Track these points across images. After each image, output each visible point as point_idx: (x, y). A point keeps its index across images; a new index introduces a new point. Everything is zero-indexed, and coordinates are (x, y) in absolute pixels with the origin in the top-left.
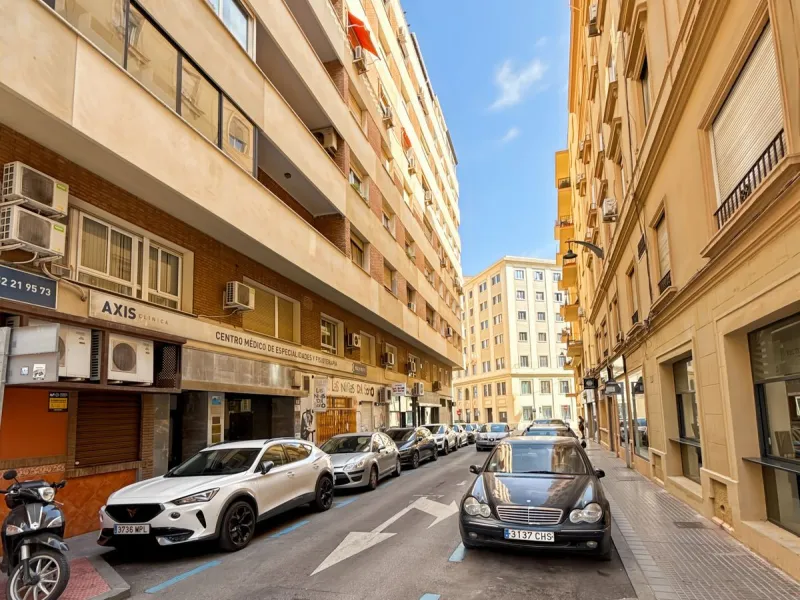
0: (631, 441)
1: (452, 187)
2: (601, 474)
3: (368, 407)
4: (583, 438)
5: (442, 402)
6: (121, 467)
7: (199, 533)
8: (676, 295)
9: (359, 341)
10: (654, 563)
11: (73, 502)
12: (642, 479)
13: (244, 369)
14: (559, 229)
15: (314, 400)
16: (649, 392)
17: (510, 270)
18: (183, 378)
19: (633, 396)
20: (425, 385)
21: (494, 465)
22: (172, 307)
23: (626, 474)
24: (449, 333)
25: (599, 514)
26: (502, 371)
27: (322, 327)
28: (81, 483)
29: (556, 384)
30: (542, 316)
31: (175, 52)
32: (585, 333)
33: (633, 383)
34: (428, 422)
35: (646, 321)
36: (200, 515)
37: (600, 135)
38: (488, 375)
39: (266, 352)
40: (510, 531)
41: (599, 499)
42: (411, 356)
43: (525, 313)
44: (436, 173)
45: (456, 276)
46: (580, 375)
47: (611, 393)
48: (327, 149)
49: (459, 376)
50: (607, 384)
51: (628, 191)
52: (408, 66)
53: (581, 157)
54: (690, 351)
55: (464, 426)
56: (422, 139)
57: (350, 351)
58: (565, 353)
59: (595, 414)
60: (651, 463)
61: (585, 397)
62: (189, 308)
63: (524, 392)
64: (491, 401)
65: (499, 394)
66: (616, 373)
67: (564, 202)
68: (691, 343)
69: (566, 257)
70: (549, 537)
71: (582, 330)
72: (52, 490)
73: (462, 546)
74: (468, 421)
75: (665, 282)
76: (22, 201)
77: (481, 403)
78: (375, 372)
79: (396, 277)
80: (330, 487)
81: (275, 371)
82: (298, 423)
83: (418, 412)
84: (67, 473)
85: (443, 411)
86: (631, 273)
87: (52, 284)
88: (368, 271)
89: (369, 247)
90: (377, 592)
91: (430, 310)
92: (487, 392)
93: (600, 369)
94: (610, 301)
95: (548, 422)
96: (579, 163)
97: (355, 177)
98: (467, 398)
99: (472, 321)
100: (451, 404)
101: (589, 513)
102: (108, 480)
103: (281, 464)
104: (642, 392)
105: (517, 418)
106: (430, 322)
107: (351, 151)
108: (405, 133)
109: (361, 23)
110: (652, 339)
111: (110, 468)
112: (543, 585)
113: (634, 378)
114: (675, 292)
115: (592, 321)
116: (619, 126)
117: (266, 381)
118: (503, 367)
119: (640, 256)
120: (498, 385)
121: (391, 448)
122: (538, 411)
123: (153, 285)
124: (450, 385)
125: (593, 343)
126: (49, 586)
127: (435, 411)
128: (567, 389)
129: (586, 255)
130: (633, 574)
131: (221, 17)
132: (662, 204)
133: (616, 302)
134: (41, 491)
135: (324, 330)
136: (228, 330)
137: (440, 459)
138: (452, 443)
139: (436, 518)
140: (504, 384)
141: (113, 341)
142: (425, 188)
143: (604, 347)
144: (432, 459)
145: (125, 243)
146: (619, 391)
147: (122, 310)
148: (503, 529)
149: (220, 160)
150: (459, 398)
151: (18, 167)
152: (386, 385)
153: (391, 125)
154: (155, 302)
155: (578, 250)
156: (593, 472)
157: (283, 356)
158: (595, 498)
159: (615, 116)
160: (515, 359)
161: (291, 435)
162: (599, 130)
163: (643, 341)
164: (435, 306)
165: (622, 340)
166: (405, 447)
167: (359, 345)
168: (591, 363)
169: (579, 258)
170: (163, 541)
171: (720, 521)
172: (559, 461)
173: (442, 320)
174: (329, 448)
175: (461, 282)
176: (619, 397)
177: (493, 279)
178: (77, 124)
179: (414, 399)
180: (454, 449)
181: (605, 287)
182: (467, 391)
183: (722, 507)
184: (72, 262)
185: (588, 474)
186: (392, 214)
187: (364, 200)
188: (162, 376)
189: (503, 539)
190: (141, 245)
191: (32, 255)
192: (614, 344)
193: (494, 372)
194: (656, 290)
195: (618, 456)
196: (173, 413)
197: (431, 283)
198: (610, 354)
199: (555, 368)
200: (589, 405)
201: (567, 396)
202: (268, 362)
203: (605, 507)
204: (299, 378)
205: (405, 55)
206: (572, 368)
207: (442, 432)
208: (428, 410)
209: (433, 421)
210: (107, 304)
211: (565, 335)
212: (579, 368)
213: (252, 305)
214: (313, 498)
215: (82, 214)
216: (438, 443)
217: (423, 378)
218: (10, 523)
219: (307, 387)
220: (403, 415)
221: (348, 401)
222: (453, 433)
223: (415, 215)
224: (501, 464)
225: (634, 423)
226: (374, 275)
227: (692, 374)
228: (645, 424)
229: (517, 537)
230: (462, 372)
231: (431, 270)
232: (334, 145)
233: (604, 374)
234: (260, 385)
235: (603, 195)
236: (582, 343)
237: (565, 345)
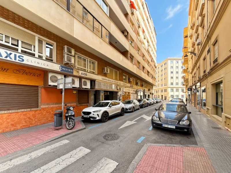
0: (201, 105)
1: (155, 41)
2: (190, 113)
3: (133, 94)
4: (187, 103)
5: (151, 93)
6: (85, 104)
7: (98, 118)
8: (219, 64)
9: (131, 79)
10: (204, 137)
11: (78, 110)
12: (203, 115)
13: (107, 86)
14: (183, 49)
15: (122, 92)
16: (207, 92)
17: (169, 61)
18: (96, 87)
19: (202, 93)
20: (146, 90)
21: (161, 109)
22: (93, 73)
23: (198, 113)
24: (153, 77)
25: (188, 123)
26: (166, 86)
27: (123, 77)
28: (79, 107)
29: (180, 90)
30: (177, 72)
31: (92, 17)
32: (189, 77)
33: (202, 90)
34: (147, 98)
35: (208, 72)
36: (98, 115)
37: (198, 20)
38: (162, 87)
39: (112, 82)
40: (164, 125)
41: (189, 119)
42: (143, 83)
43: (172, 72)
44: (151, 38)
45: (155, 63)
46: (187, 87)
47: (195, 92)
48: (125, 35)
49: (155, 87)
50: (194, 90)
51: (206, 36)
52: (145, 12)
53: (191, 28)
54: (222, 81)
55: (155, 99)
56: (148, 30)
57: (129, 82)
58: (183, 82)
59: (190, 97)
60: (206, 111)
61: (188, 93)
62: (97, 73)
63: (171, 91)
64: (163, 94)
65: (165, 92)
66: (197, 87)
67: (185, 42)
68: (223, 78)
69: (185, 57)
70: (174, 127)
71: (188, 76)
72: (72, 108)
73: (152, 127)
74: (157, 98)
75: (216, 61)
76: (67, 53)
77: (160, 94)
78: (135, 86)
79: (140, 64)
80: (124, 111)
81: (113, 86)
82: (118, 97)
83: (145, 96)
84: (76, 105)
85: (151, 95)
86: (204, 59)
87: (73, 69)
88: (134, 63)
89: (134, 58)
90: (131, 135)
91: (148, 72)
92: (162, 91)
93: (193, 86)
94: (197, 67)
95: (177, 99)
96: (191, 30)
97: (131, 41)
98: (157, 92)
99: (159, 74)
100: (153, 94)
101: (185, 123)
102: (83, 107)
103: (114, 106)
104: (205, 92)
105: (169, 98)
106: (148, 75)
107: (130, 35)
108: (143, 29)
109: (133, 2)
110: (209, 77)
111: (83, 105)
112: (171, 138)
113: (203, 88)
114: (219, 63)
115: (191, 73)
116: (204, 16)
117: (112, 88)
118: (166, 85)
119: (208, 54)
120: (165, 90)
121: (138, 103)
122: (175, 96)
123: (90, 69)
124: (153, 90)
125: (191, 79)
126: (72, 125)
127: (149, 95)
128: (183, 91)
129: (191, 55)
130: (197, 139)
131: (102, 7)
132: (217, 37)
133: (199, 68)
134: (71, 108)
135: (124, 77)
136: (104, 78)
137: (149, 106)
138: (152, 103)
139: (146, 120)
140: (166, 89)
141: (83, 80)
142: (148, 42)
143: (194, 80)
144: (147, 106)
145: (85, 60)
146: (198, 91)
147: (85, 74)
148: (162, 124)
149: (102, 40)
150: (155, 93)
151: (66, 46)
152: (137, 89)
153: (140, 27)
154: (90, 72)
155: (189, 54)
156: (188, 112)
157: (115, 83)
158: (187, 119)
159: (203, 13)
160: (169, 83)
161: (117, 100)
162: (198, 19)
163: (207, 78)
164: (149, 71)
165: (200, 78)
166: (141, 103)
167: (131, 80)
168: (190, 84)
169: (189, 56)
170: (91, 119)
171: (227, 128)
172: (179, 109)
173: (151, 74)
174: (124, 103)
175: (156, 65)
176: (198, 93)
177: (165, 64)
178: (75, 36)
179: (144, 93)
180: (153, 104)
181: (196, 64)
182: (157, 91)
183: (228, 124)
184: (76, 65)
185: (186, 112)
186: (140, 49)
187: (133, 47)
188: (92, 87)
189: (162, 126)
190: (88, 60)
191: (69, 64)
192: (198, 79)
193: (164, 87)
194: (212, 63)
195: (196, 108)
196: (94, 95)
197: (149, 65)
198: (196, 82)
199: (180, 85)
200: (189, 95)
201: (183, 92)
202: (112, 84)
203: (190, 121)
204: (118, 88)
205: (144, 9)
206: (185, 85)
207: (150, 100)
208: (147, 95)
209: (148, 98)
210: (82, 73)
211: (183, 77)
212: (187, 86)
213: (109, 72)
214: (120, 113)
215: (77, 55)
216: (149, 103)
217: (146, 88)
218: (66, 113)
219: (120, 90)
220: (141, 96)
221: (129, 93)
222: (152, 101)
223: (145, 49)
224: (163, 108)
225: (202, 100)
226: (135, 64)
227: (222, 87)
228: (205, 100)
229: (165, 126)
230: (156, 87)
231: (149, 62)
232: (126, 34)
233: (194, 87)
234: (111, 89)
235: (197, 38)
236: (188, 79)
237: (183, 80)
